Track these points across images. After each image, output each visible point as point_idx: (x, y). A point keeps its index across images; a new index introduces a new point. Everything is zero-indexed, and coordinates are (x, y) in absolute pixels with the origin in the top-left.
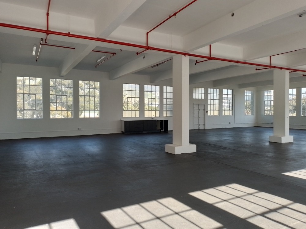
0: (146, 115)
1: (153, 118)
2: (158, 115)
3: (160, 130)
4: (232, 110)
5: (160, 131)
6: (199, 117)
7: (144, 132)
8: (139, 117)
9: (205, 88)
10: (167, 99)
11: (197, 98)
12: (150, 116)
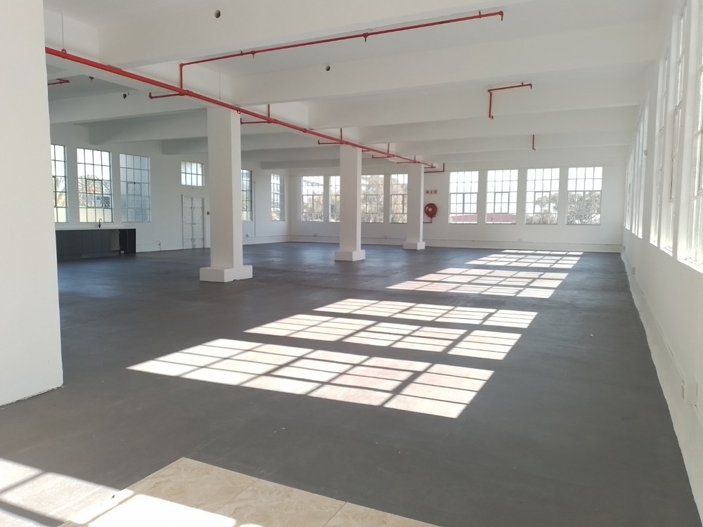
0: (83, 219)
1: (100, 226)
2: (108, 219)
3: (120, 251)
4: (251, 210)
5: (118, 253)
6: (193, 224)
7: (83, 257)
8: (67, 222)
9: (202, 164)
10: (128, 183)
11: (189, 183)
12: (91, 219)
